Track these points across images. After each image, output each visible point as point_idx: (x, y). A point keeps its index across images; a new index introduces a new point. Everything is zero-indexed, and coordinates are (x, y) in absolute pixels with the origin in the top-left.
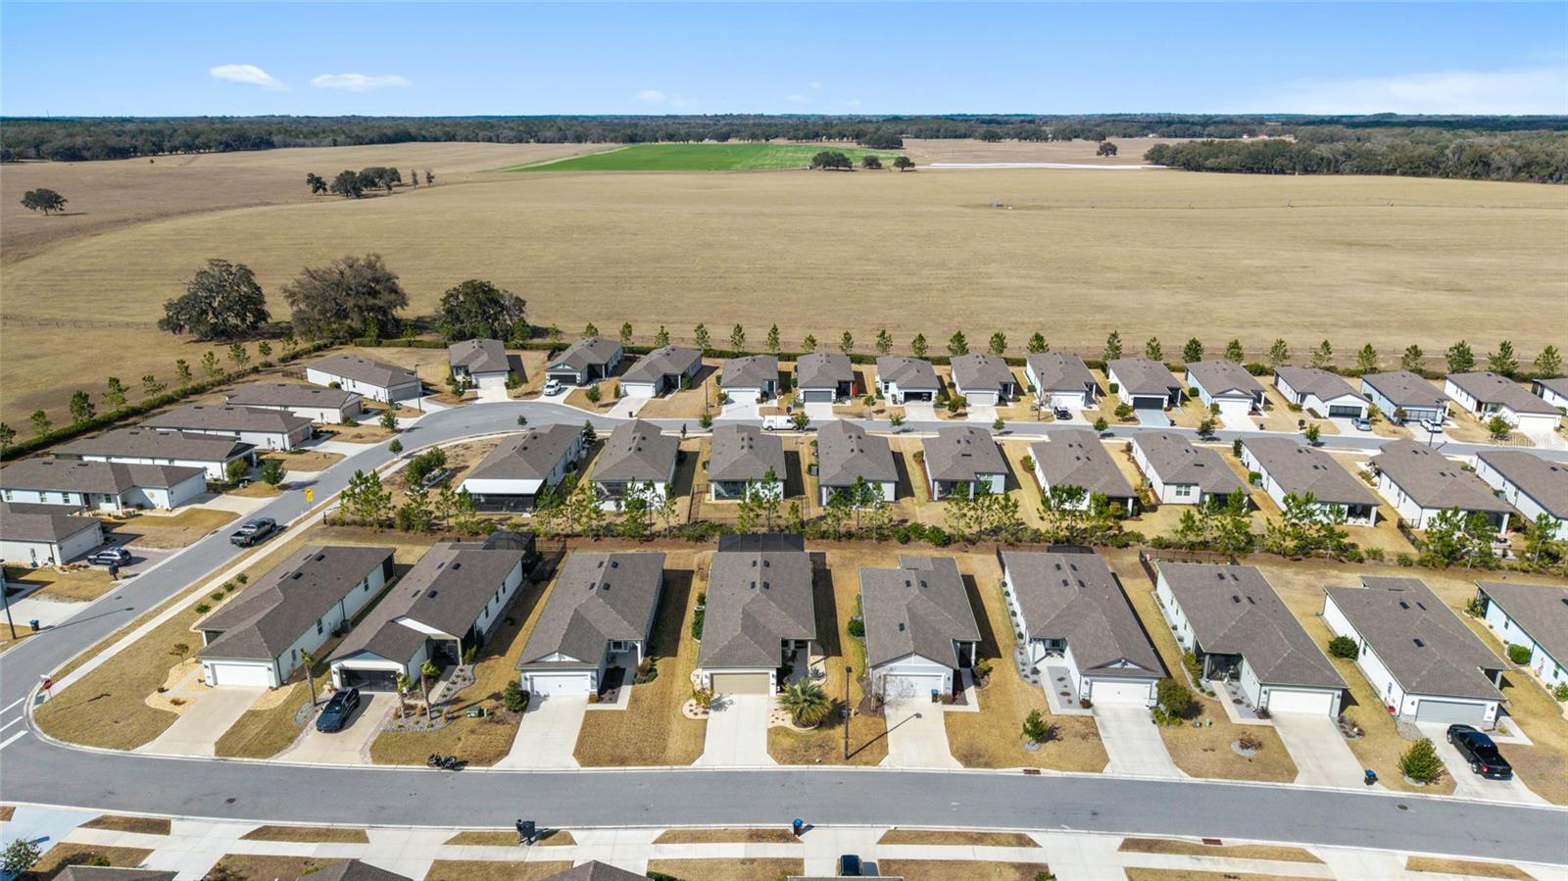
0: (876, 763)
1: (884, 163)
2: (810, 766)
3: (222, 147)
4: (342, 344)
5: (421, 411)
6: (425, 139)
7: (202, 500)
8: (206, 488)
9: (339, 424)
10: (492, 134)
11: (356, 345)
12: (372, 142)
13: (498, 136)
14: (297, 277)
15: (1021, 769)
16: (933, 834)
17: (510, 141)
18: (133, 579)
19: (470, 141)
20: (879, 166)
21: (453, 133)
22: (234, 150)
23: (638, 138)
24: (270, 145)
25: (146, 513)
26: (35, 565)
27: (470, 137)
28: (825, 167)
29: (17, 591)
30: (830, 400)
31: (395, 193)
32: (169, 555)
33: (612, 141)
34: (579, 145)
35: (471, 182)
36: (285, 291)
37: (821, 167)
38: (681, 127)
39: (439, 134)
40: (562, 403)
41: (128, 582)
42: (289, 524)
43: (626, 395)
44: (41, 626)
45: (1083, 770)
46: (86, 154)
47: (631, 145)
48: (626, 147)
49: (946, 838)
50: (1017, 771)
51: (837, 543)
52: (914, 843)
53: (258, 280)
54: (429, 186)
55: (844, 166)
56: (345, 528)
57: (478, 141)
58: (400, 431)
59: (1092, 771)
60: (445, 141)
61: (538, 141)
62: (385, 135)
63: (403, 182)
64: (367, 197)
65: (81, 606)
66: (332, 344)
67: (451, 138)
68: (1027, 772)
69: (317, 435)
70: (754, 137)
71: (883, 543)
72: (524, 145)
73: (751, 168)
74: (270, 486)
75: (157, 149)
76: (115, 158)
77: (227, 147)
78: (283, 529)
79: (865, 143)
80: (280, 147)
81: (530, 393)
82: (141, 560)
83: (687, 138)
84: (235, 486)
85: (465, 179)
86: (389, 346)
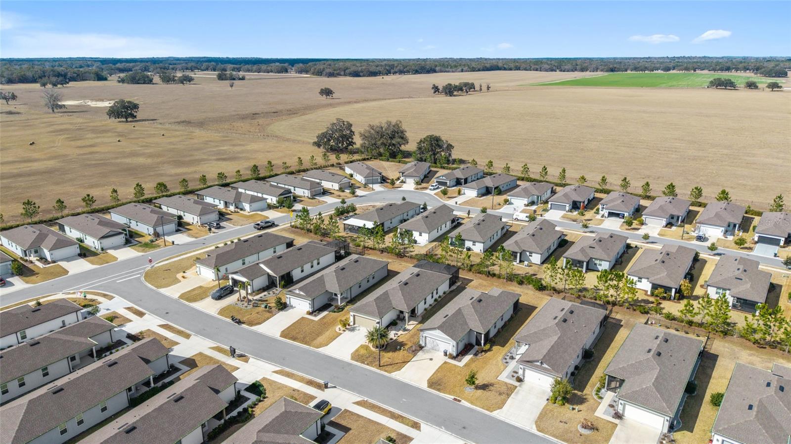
0: (390, 372)
1: (760, 85)
2: (362, 365)
3: (414, 72)
4: (375, 159)
5: (373, 189)
6: (505, 69)
7: (262, 210)
8: (267, 207)
9: (337, 190)
10: (538, 67)
11: (380, 160)
12: (479, 70)
13: (541, 68)
14: (365, 128)
15: (453, 397)
16: (380, 408)
17: (546, 70)
18: (216, 234)
19: (527, 70)
20: (756, 87)
21: (519, 66)
22: (419, 73)
23: (616, 69)
24: (435, 71)
25: (242, 212)
26: (193, 223)
27: (527, 68)
28: (717, 87)
29: (181, 230)
30: (565, 210)
31: (469, 94)
32: (233, 228)
33: (602, 71)
34: (582, 73)
35: (510, 90)
36: (361, 134)
37: (715, 87)
38: (647, 63)
39: (512, 66)
40: (433, 194)
41: (214, 234)
42: (280, 225)
43: (464, 194)
44: (175, 243)
45: (483, 408)
46: (361, 74)
47: (612, 73)
48: (606, 74)
49: (384, 412)
50: (450, 397)
51: (486, 277)
52: (367, 409)
53: (353, 129)
54: (488, 92)
55: (730, 87)
56: (297, 230)
57: (531, 70)
58: (357, 196)
59: (487, 410)
60: (515, 70)
61: (561, 71)
62: (486, 67)
63: (476, 89)
64: (455, 96)
65: (193, 239)
66: (371, 158)
67: (518, 68)
68: (455, 399)
69: (325, 192)
70: (687, 69)
71: (509, 282)
72: (554, 73)
73: (670, 86)
74: (288, 209)
75: (388, 73)
76: (372, 76)
77: (417, 72)
78: (277, 226)
79: (760, 74)
80: (438, 72)
81: (423, 188)
82: (224, 228)
83: (645, 69)
84: (277, 207)
85: (507, 89)
86: (392, 162)
